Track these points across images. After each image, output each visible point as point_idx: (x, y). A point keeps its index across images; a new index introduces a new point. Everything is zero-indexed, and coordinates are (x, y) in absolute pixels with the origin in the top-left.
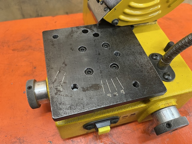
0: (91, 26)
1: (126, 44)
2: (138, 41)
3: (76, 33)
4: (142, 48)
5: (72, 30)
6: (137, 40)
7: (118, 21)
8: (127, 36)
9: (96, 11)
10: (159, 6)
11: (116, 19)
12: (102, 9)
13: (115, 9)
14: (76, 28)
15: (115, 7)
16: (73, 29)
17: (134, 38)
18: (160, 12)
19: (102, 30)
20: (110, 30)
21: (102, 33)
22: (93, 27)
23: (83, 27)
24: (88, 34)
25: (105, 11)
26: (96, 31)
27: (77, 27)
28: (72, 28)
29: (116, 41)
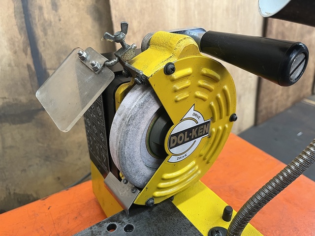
0: (118, 215)
1: (174, 230)
2: (188, 220)
3: (100, 234)
4: (196, 229)
5: (92, 232)
6: (186, 218)
7: (153, 199)
8: (171, 217)
9: (121, 194)
10: (197, 167)
11: (150, 199)
12: (128, 191)
13: (147, 188)
14: (96, 227)
15: (146, 186)
16: (93, 229)
17: (180, 217)
18: (200, 172)
19: (135, 217)
20: (146, 213)
21: (136, 223)
22: (121, 217)
23: (107, 221)
24: (117, 231)
25: (134, 193)
26: (126, 221)
27: (97, 224)
28: (91, 228)
29: (159, 230)
